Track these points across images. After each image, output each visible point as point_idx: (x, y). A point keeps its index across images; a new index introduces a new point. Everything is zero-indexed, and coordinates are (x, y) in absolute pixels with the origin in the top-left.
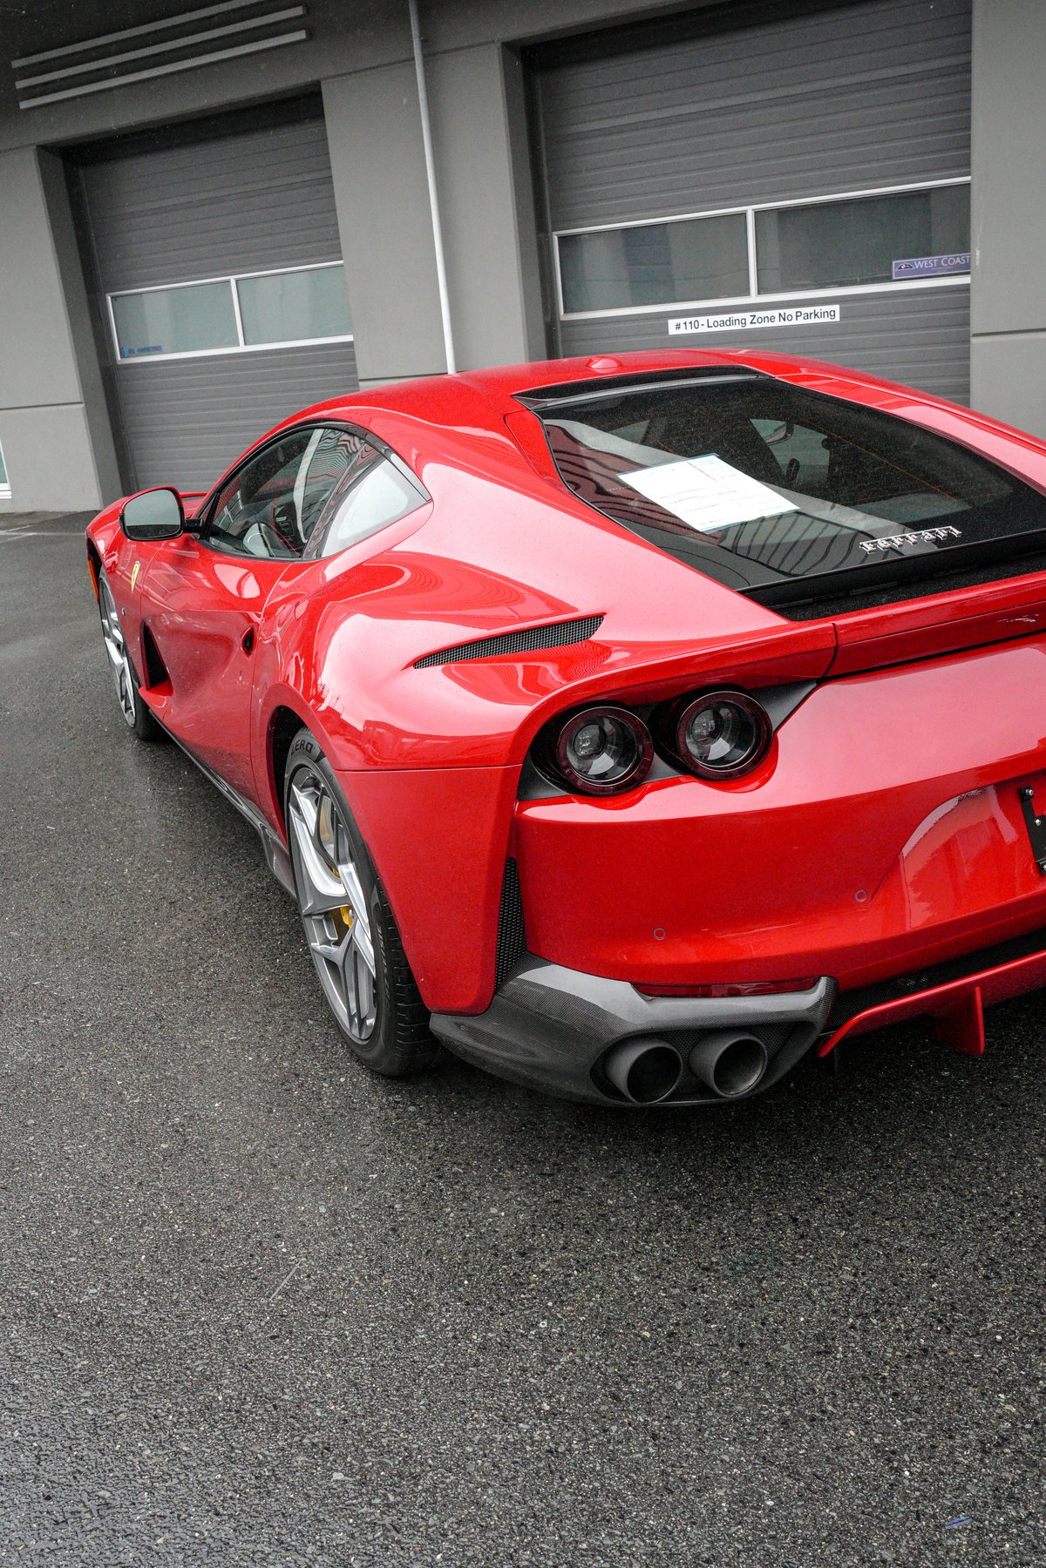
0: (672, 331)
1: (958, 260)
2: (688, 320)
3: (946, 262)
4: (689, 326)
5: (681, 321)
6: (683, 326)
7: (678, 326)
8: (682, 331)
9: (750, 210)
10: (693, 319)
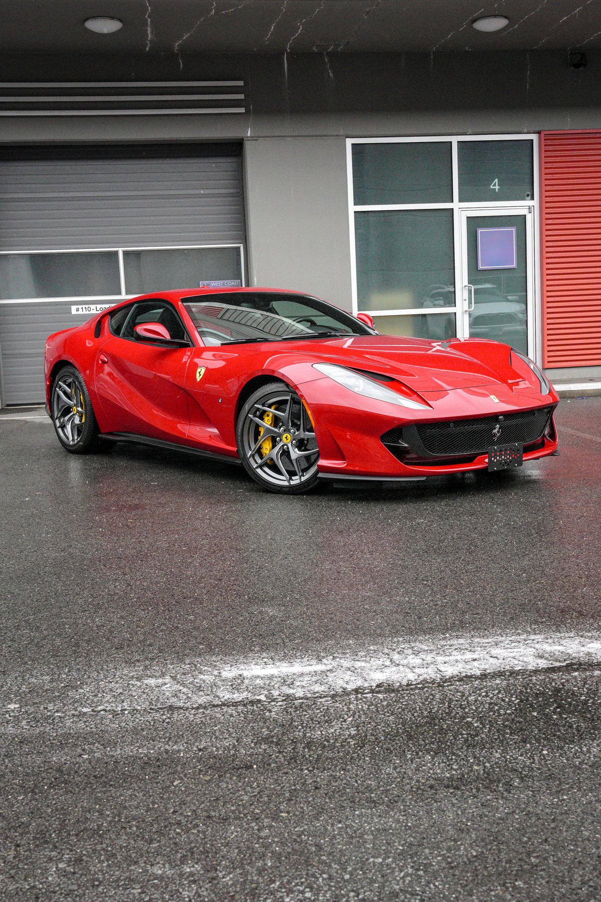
0: (74, 311)
1: (233, 283)
2: (84, 306)
3: (227, 284)
4: (84, 310)
5: (80, 307)
6: (81, 310)
7: (78, 310)
8: (80, 312)
9: (120, 251)
10: (87, 306)
